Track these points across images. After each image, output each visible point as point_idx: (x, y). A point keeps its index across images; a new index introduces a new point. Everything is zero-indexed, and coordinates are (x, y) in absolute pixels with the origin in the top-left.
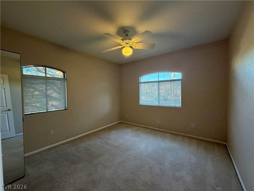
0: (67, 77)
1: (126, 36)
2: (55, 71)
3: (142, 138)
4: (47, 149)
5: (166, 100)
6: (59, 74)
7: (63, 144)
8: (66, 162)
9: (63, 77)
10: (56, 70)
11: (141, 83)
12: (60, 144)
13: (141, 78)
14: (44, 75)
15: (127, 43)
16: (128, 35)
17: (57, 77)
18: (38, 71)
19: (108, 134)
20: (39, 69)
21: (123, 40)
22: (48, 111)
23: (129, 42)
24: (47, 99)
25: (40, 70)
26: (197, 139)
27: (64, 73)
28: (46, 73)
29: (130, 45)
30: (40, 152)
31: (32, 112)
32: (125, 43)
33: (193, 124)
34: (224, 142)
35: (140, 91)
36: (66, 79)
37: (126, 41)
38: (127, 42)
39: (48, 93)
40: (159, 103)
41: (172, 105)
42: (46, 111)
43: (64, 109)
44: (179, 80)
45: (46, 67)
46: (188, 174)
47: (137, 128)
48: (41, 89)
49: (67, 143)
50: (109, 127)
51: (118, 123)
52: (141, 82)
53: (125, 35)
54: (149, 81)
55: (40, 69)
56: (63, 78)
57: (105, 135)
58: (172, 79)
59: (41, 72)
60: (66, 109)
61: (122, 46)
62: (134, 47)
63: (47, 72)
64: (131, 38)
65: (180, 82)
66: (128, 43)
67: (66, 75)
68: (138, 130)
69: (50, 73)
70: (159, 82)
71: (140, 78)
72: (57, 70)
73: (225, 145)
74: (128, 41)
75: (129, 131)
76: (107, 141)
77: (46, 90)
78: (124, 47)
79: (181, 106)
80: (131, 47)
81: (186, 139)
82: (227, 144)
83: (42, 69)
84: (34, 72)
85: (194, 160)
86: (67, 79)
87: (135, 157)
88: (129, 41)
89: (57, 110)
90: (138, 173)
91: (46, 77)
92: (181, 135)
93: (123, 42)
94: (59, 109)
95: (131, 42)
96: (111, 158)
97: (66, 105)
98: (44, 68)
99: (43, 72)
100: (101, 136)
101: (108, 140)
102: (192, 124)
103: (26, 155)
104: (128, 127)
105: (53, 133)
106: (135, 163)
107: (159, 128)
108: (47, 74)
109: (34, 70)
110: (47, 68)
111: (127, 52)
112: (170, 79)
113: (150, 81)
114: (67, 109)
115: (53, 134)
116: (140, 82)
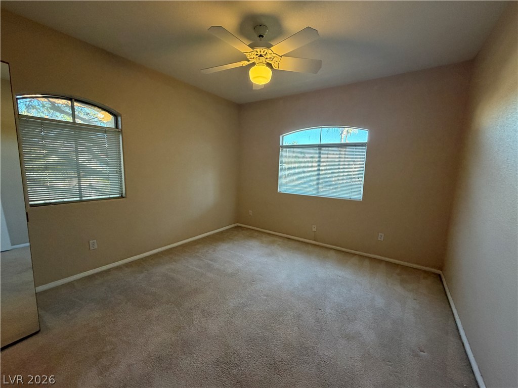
0: (123, 127)
1: (259, 38)
2: (96, 112)
3: (280, 259)
4: (83, 278)
5: (329, 184)
6: (104, 119)
7: (118, 268)
8: (126, 303)
9: (112, 125)
10: (96, 108)
11: (283, 147)
12: (112, 268)
13: (283, 136)
14: (70, 119)
15: (261, 56)
16: (262, 36)
17: (98, 124)
18: (54, 110)
19: (212, 250)
20: (57, 105)
21: (252, 46)
22: (84, 198)
23: (265, 53)
24: (79, 174)
25: (58, 107)
26: (387, 263)
27: (115, 116)
28: (74, 116)
29: (268, 61)
30: (70, 284)
31: (46, 201)
32: (257, 55)
33: (383, 235)
34: (439, 269)
35: (280, 165)
36: (120, 130)
37: (258, 50)
38: (260, 52)
39: (82, 159)
40: (318, 191)
41: (344, 194)
42: (78, 199)
43: (118, 195)
44: (362, 145)
45: (73, 100)
46: (369, 328)
47: (271, 238)
48: (63, 150)
49: (127, 265)
50: (213, 235)
51: (231, 228)
52: (284, 144)
53: (256, 37)
54: (295, 144)
55: (60, 105)
56: (114, 127)
57: (207, 251)
58: (343, 142)
59: (62, 112)
60: (122, 197)
61: (249, 61)
62: (275, 66)
63: (76, 113)
64: (270, 42)
65: (365, 149)
66: (263, 54)
67: (120, 123)
68: (273, 242)
69: (82, 115)
70: (320, 146)
71: (281, 137)
72: (100, 110)
73: (439, 276)
74: (262, 51)
75: (254, 243)
76: (211, 263)
77: (77, 152)
78: (254, 64)
79: (361, 197)
80: (269, 65)
81: (367, 262)
82: (443, 274)
83: (65, 105)
84: (46, 112)
85: (380, 302)
86: (123, 130)
87: (267, 295)
88: (266, 51)
89: (101, 197)
90: (273, 325)
91: (74, 122)
92: (356, 254)
93: (253, 53)
94: (108, 196)
95: (269, 53)
96: (219, 297)
97: (122, 187)
98: (70, 102)
99: (67, 113)
100: (197, 254)
101: (212, 260)
102: (381, 234)
103: (40, 288)
104: (251, 237)
105: (96, 244)
106: (267, 308)
107: (315, 240)
108: (76, 116)
109: (44, 106)
110: (76, 104)
111: (260, 77)
112: (338, 142)
113: (297, 144)
114: (124, 195)
115: (96, 247)
116: (281, 145)
